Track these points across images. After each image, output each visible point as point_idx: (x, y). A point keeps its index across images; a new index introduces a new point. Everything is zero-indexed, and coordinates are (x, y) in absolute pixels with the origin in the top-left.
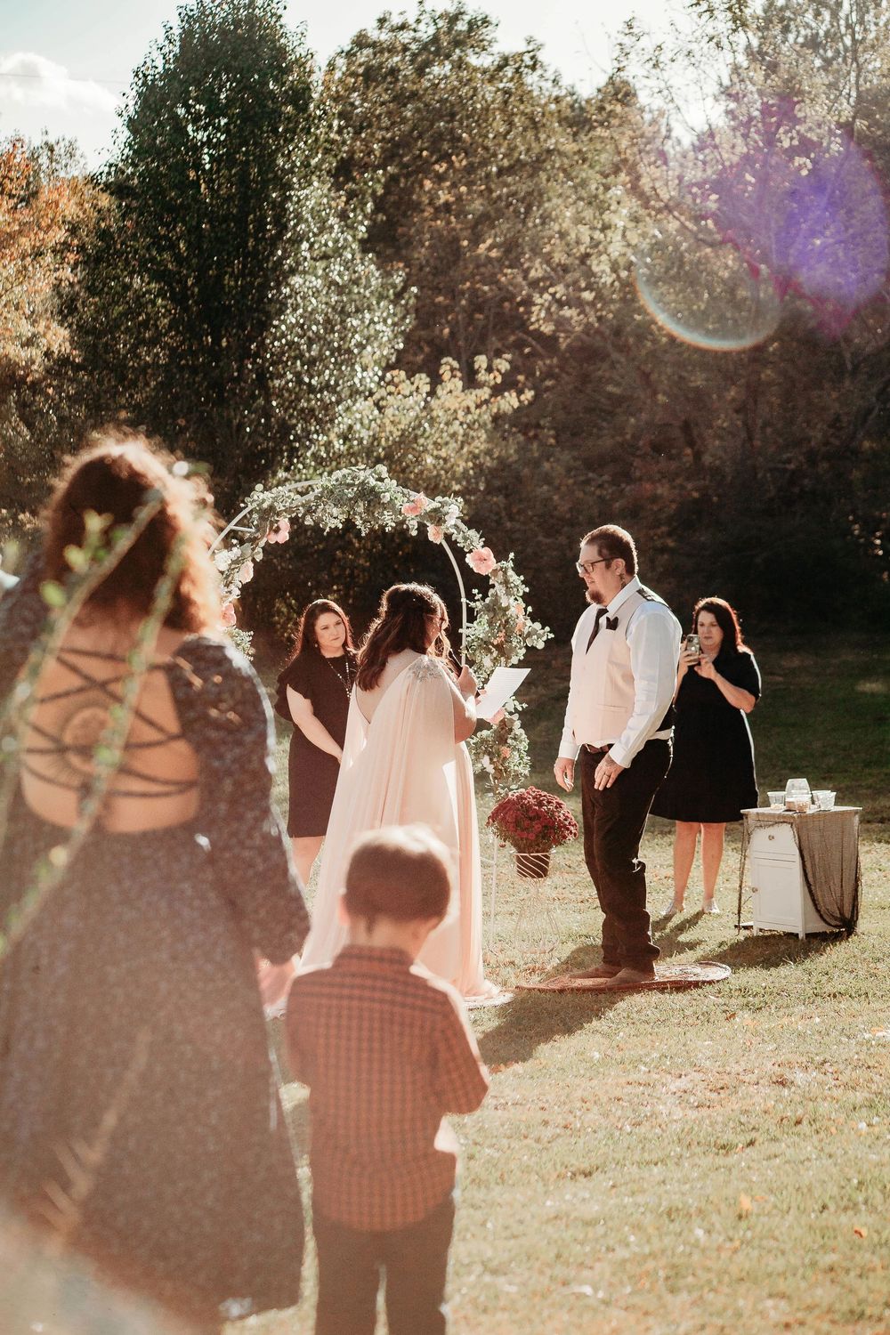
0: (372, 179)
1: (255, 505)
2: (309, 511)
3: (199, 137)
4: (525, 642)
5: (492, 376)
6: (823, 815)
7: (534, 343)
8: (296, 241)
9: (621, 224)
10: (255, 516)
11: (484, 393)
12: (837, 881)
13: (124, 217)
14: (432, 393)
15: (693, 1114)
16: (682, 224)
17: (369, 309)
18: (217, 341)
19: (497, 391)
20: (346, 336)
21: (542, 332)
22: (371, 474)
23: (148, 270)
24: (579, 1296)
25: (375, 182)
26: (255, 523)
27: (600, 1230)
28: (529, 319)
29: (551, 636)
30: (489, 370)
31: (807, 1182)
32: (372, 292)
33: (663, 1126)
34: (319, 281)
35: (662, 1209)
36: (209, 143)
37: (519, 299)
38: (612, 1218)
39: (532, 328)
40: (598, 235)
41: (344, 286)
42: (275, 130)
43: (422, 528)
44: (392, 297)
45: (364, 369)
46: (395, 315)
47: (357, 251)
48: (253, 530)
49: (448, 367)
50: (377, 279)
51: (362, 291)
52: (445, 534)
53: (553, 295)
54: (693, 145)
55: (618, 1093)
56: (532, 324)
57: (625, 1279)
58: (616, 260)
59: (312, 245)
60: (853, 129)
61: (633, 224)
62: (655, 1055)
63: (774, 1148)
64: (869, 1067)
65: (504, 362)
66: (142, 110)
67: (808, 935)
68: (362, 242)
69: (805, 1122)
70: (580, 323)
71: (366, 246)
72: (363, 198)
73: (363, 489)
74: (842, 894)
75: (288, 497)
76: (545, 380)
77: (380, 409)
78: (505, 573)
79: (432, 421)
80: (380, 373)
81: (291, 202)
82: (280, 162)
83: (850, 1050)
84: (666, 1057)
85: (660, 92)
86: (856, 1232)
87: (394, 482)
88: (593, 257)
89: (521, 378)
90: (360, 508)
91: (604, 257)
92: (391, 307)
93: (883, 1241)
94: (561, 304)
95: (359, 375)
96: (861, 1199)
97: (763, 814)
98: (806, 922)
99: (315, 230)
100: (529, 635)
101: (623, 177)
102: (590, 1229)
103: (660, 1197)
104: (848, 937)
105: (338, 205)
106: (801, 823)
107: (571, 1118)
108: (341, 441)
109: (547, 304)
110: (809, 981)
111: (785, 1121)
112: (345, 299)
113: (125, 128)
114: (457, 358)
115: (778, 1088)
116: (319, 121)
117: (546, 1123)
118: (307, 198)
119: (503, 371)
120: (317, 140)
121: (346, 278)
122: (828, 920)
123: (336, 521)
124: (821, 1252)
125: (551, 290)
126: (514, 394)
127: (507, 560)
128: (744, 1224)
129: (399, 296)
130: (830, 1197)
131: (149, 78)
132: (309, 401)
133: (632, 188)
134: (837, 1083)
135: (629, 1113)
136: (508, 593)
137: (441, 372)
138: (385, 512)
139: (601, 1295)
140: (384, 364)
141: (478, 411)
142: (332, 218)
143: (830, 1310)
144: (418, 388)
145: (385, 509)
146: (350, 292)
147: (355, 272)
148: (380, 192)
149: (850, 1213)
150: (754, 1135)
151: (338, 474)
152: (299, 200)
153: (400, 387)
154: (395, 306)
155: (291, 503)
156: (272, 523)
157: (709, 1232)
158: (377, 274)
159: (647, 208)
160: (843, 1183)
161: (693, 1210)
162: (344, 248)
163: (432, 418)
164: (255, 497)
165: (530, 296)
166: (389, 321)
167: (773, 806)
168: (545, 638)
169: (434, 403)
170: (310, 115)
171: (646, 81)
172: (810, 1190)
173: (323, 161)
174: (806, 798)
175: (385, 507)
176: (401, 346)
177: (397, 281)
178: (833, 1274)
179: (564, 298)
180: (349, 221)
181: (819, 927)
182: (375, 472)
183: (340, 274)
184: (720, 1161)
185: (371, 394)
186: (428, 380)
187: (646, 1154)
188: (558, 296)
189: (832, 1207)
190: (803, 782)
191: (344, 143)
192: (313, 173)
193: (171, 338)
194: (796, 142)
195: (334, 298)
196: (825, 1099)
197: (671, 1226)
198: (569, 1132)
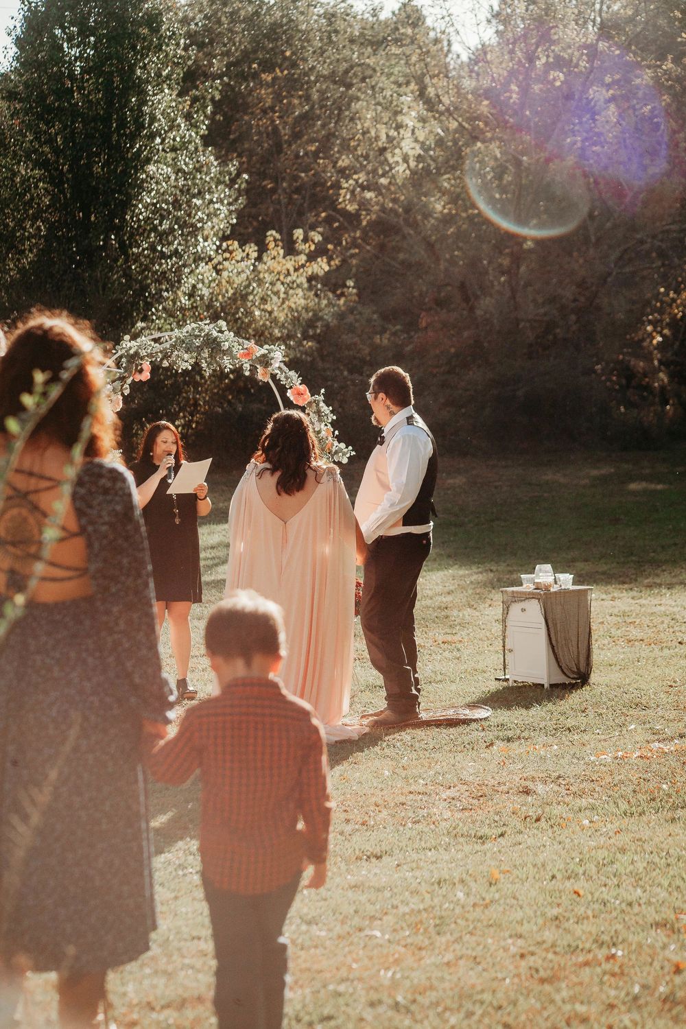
0: (212, 87)
1: (124, 351)
2: (166, 356)
3: (73, 53)
4: (333, 458)
5: (307, 245)
6: (564, 593)
7: (341, 219)
8: (152, 136)
9: (411, 124)
10: (124, 360)
11: (302, 258)
12: (574, 643)
13: (12, 116)
14: (259, 259)
15: (458, 815)
16: (460, 124)
17: (210, 192)
18: (87, 216)
19: (312, 257)
20: (191, 213)
21: (347, 211)
22: (214, 328)
23: (31, 160)
24: (371, 937)
25: (213, 88)
26: (124, 365)
27: (387, 894)
28: (337, 200)
29: (353, 453)
30: (306, 240)
31: (542, 860)
32: (211, 178)
33: (436, 823)
34: (169, 169)
35: (433, 880)
36: (80, 58)
37: (329, 184)
38: (396, 887)
39: (339, 207)
40: (393, 133)
41: (190, 173)
42: (134, 47)
43: (253, 369)
44: (228, 182)
45: (206, 240)
46: (230, 196)
47: (199, 145)
48: (122, 371)
49: (272, 239)
50: (216, 167)
51: (204, 177)
52: (271, 374)
53: (357, 181)
54: (470, 58)
55: (402, 799)
56: (340, 203)
57: (404, 925)
58: (406, 153)
59: (163, 140)
60: (596, 49)
61: (421, 124)
62: (432, 773)
63: (519, 838)
64: (593, 781)
65: (316, 234)
66: (27, 31)
67: (552, 686)
68: (202, 137)
69: (543, 820)
70: (377, 203)
71: (207, 141)
72: (204, 102)
73: (208, 339)
74: (578, 653)
75: (149, 345)
76: (350, 249)
77: (218, 272)
78: (318, 405)
79: (260, 282)
80: (218, 243)
81: (147, 105)
82: (139, 72)
83: (580, 769)
84: (439, 774)
85: (443, 18)
86: (575, 892)
87: (232, 334)
88: (389, 150)
89: (330, 247)
90: (206, 354)
91: (397, 151)
92: (227, 190)
93: (595, 899)
94: (363, 188)
95: (201, 245)
96: (581, 872)
97: (517, 592)
98: (549, 676)
99: (166, 128)
100: (336, 452)
101: (413, 86)
102: (380, 893)
103: (432, 872)
104: (582, 687)
105: (184, 107)
106: (548, 599)
107: (367, 818)
108: (187, 298)
109: (351, 188)
110: (551, 719)
111: (528, 819)
112: (190, 183)
113: (13, 46)
114: (279, 231)
115: (524, 796)
116: (169, 40)
117: (348, 821)
118: (159, 102)
119: (316, 241)
120: (167, 55)
121: (191, 166)
122: (567, 673)
123: (186, 364)
124: (549, 907)
125: (355, 177)
126: (325, 260)
127: (319, 394)
128: (493, 889)
129: (233, 181)
130: (558, 870)
131: (33, 5)
132: (160, 265)
133: (419, 95)
134: (568, 792)
135: (411, 814)
136: (320, 420)
137: (267, 242)
138: (225, 357)
139: (387, 937)
140: (220, 234)
141: (296, 274)
142: (179, 119)
143: (553, 945)
144: (248, 254)
145: (225, 355)
146: (194, 178)
147: (198, 162)
148: (218, 97)
149: (572, 880)
150: (504, 829)
151: (188, 328)
152: (153, 104)
153: (234, 254)
154: (230, 189)
155: (152, 350)
156: (137, 365)
157: (468, 895)
158: (215, 163)
159: (432, 112)
160: (568, 861)
161: (456, 881)
162: (189, 142)
163: (259, 279)
164: (124, 346)
165: (338, 182)
166: (226, 202)
167: (525, 586)
168: (348, 455)
169: (260, 267)
170: (162, 35)
171: (431, 10)
172: (543, 865)
173: (172, 73)
174: (550, 579)
175: (224, 353)
176: (235, 221)
177: (232, 169)
178: (557, 922)
179: (365, 183)
180: (193, 121)
181: (560, 679)
182: (217, 326)
183: (186, 164)
184: (478, 847)
185: (211, 259)
186: (256, 248)
187: (423, 843)
188: (360, 181)
189: (559, 876)
190: (548, 567)
191: (189, 58)
192: (164, 82)
193: (50, 214)
194: (551, 60)
195: (181, 182)
196: (559, 803)
197: (440, 892)
198: (365, 828)
